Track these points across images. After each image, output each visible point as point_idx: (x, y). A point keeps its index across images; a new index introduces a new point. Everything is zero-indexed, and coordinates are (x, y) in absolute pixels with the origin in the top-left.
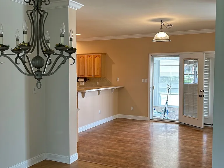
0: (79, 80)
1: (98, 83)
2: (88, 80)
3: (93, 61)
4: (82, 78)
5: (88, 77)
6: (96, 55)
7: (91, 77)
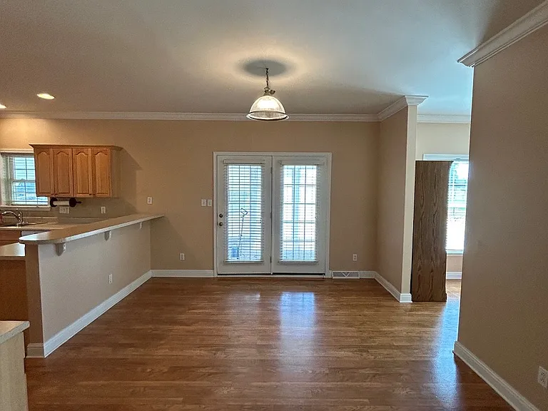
0: (55, 203)
1: (103, 209)
2: (80, 202)
3: (90, 162)
4: (64, 199)
5: (78, 196)
6: (96, 149)
7: (88, 196)
